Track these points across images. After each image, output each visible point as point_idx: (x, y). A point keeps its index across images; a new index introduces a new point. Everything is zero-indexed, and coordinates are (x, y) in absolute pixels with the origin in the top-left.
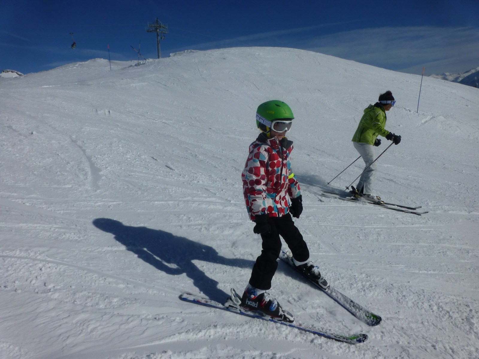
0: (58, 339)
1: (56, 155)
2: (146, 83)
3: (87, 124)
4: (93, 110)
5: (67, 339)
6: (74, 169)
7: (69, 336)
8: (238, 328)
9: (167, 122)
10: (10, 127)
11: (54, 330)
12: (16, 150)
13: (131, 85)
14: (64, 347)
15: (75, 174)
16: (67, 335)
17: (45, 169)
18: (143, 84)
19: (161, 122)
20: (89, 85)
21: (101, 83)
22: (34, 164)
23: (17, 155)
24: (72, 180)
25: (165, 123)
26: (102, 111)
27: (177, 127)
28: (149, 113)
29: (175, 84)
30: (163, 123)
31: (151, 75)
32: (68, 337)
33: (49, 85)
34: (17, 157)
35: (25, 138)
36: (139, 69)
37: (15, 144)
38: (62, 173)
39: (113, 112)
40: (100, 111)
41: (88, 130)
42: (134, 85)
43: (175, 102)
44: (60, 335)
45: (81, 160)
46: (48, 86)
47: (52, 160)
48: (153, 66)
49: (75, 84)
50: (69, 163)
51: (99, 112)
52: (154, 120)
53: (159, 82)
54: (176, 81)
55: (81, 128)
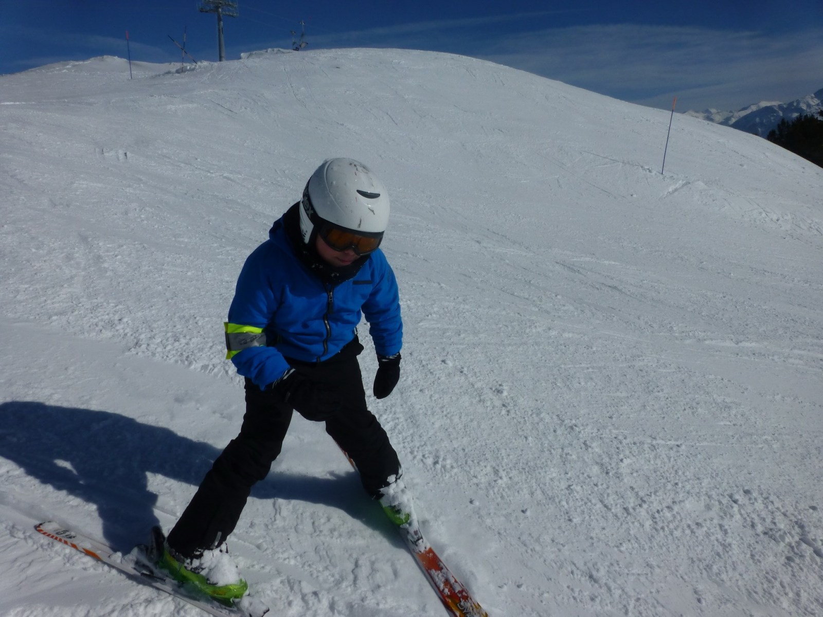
2: (195, 105)
3: (82, 176)
4: (95, 149)
9: (231, 176)
13: (169, 107)
18: (190, 106)
19: (220, 176)
20: (91, 104)
21: (113, 100)
25: (228, 179)
26: (112, 153)
27: (250, 186)
28: (199, 160)
29: (248, 109)
30: (225, 177)
31: (206, 91)
33: (15, 102)
36: (182, 79)
39: (133, 155)
40: (108, 152)
41: (84, 186)
42: (173, 107)
43: (247, 142)
46: (12, 103)
48: (209, 74)
49: (64, 102)
51: (106, 154)
52: (209, 172)
53: (219, 105)
54: (251, 103)
55: (72, 183)
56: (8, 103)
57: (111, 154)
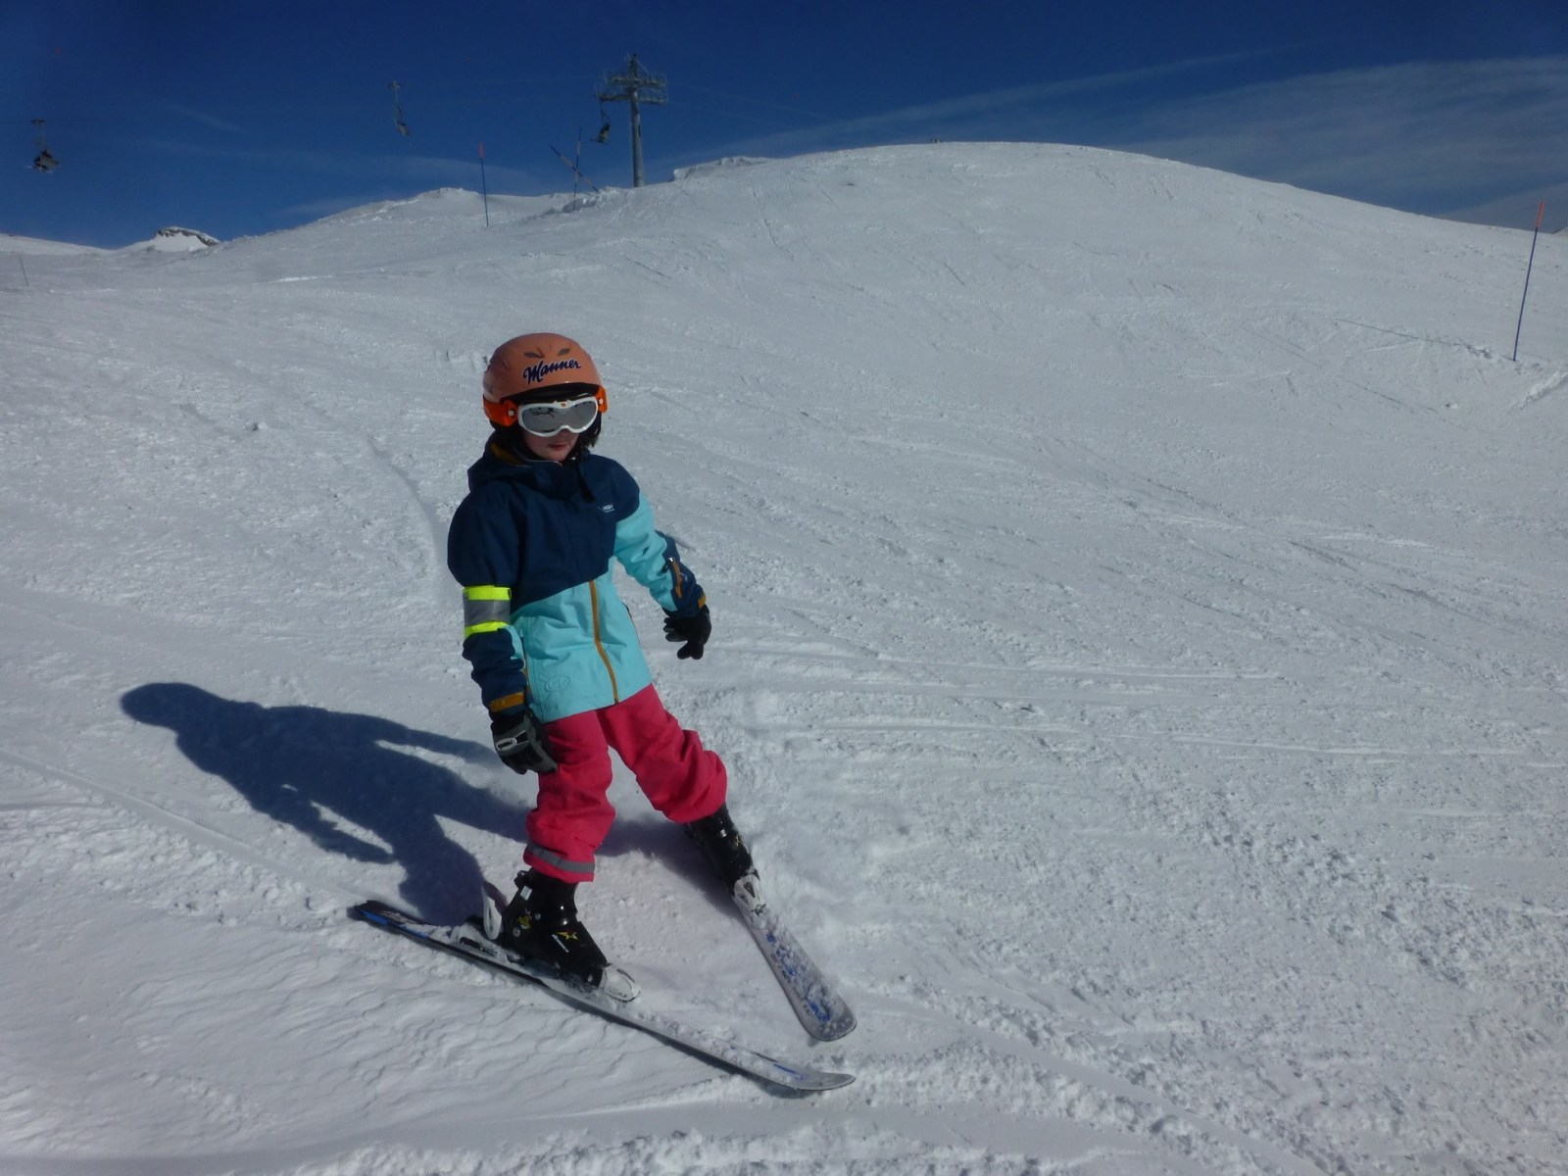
0: (350, 1078)
1: (329, 496)
2: (599, 267)
3: (417, 400)
4: (435, 353)
5: (378, 1077)
6: (384, 543)
7: (384, 1068)
8: (910, 1071)
9: (665, 391)
10: (189, 408)
11: (338, 1047)
12: (208, 481)
13: (554, 272)
14: (368, 1104)
15: (389, 559)
16: (378, 1064)
17: (297, 541)
18: (590, 268)
19: (646, 391)
20: (422, 274)
21: (460, 266)
22: (265, 523)
23: (213, 496)
24: (381, 577)
25: (662, 396)
26: (463, 359)
27: (698, 409)
28: (608, 364)
29: (691, 269)
30: (655, 394)
31: (616, 241)
32: (381, 1072)
33: (299, 276)
34: (213, 501)
35: (233, 441)
36: (576, 223)
37: (205, 462)
38: (349, 555)
40: (457, 357)
41: (424, 417)
42: (560, 273)
43: (690, 328)
44: (358, 1063)
45: (405, 514)
46: (296, 279)
47: (316, 511)
48: (620, 211)
49: (379, 272)
50: (367, 522)
51: (454, 361)
52: (626, 385)
53: (639, 264)
54: (694, 259)
55: (402, 413)
56: (290, 279)
57: (461, 360)
